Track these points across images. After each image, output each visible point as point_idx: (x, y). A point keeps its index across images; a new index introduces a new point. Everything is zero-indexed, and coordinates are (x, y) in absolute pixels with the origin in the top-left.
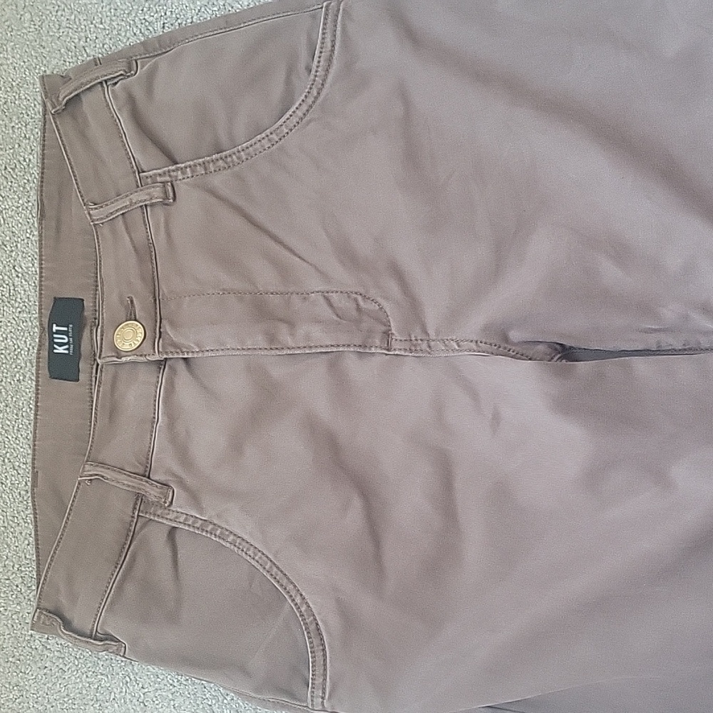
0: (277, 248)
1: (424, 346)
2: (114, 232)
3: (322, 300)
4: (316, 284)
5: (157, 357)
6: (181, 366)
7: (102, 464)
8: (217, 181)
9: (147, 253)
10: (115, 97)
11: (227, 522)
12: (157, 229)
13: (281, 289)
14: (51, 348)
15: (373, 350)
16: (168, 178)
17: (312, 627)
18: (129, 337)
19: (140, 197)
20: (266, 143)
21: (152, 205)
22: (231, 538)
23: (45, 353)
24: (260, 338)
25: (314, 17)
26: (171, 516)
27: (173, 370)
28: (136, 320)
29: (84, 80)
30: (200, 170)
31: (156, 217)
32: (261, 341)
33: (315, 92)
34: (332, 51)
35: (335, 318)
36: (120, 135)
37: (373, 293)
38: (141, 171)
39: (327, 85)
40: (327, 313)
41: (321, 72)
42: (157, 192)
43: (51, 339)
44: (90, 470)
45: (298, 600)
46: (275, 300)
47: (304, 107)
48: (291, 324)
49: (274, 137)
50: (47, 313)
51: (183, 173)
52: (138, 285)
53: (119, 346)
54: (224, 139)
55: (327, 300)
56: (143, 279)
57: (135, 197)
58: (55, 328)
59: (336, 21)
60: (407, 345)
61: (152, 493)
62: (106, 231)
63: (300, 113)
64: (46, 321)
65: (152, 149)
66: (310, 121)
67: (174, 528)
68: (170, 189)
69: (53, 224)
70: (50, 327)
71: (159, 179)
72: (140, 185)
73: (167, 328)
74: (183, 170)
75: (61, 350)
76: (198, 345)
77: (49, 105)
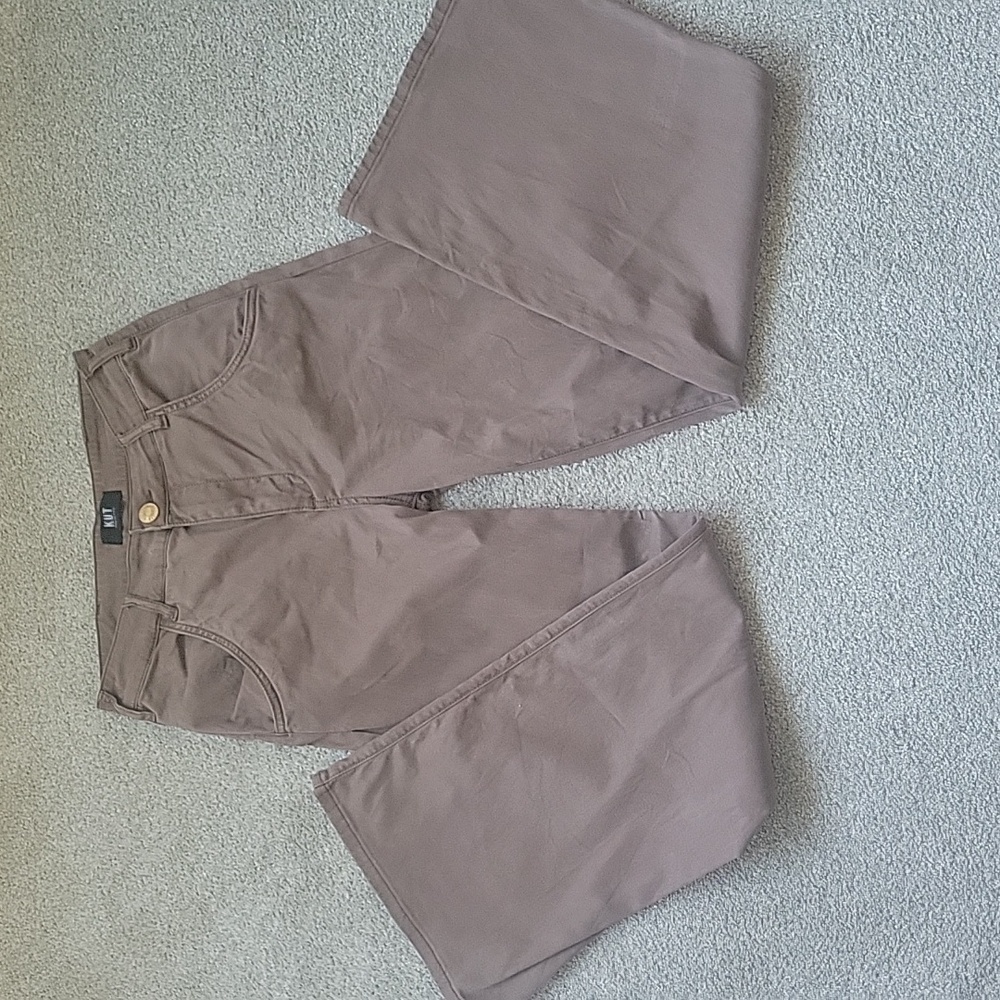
0: (237, 449)
1: (335, 503)
2: (136, 449)
3: (269, 482)
4: (263, 470)
5: (167, 527)
6: (182, 531)
7: (136, 596)
8: (193, 411)
9: (156, 462)
10: (125, 364)
11: (212, 627)
12: (161, 446)
13: (243, 476)
14: (103, 524)
15: (304, 509)
16: (162, 413)
17: (269, 688)
18: (149, 514)
19: (147, 426)
20: (220, 384)
21: (156, 431)
22: (213, 637)
23: (99, 527)
24: (233, 510)
25: (241, 299)
26: (178, 627)
27: (177, 533)
28: (152, 502)
29: (103, 356)
30: (182, 405)
31: (159, 437)
32: (234, 511)
33: (245, 348)
34: (254, 322)
35: (277, 491)
36: (131, 387)
37: (298, 472)
38: (146, 409)
39: (252, 343)
40: (272, 488)
41: (248, 335)
42: (157, 422)
43: (102, 517)
44: (128, 600)
45: (257, 671)
46: (240, 484)
47: (239, 359)
48: (252, 500)
49: (224, 379)
50: (99, 502)
51: (172, 408)
52: (154, 482)
53: (142, 520)
54: (198, 383)
55: (271, 479)
56: (157, 478)
57: (144, 427)
58: (104, 511)
59: (255, 303)
60: (325, 504)
61: (165, 612)
62: (132, 450)
63: (236, 363)
64: (98, 507)
65: (151, 394)
66: (243, 367)
67: (180, 635)
68: (164, 419)
69: (95, 444)
70: (101, 510)
71: (158, 414)
72: (147, 418)
73: (173, 507)
74: (171, 406)
75: (109, 525)
76: (194, 518)
77: (82, 374)
